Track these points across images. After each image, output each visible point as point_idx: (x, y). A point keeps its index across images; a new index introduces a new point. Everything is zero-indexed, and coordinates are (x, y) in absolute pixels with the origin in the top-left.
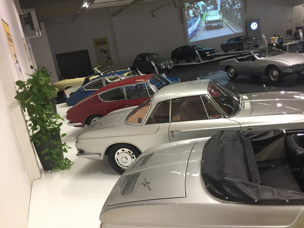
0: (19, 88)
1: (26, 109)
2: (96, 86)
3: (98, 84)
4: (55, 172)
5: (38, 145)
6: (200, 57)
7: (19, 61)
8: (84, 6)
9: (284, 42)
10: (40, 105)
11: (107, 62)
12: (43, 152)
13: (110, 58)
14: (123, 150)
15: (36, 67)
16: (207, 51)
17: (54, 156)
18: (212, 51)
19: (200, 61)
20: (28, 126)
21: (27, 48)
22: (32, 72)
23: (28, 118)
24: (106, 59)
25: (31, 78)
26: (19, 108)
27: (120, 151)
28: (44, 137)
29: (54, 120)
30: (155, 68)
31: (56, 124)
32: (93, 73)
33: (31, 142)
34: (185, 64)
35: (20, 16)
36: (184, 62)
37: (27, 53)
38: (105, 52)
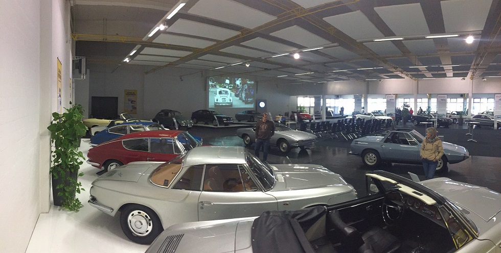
0: (54, 120)
1: (54, 141)
2: (120, 131)
3: (123, 130)
4: (63, 210)
5: (55, 178)
6: (217, 122)
7: (62, 96)
8: (125, 61)
9: (286, 121)
10: (68, 140)
11: (131, 111)
12: (58, 187)
13: (135, 108)
14: (139, 213)
15: (74, 103)
16: (224, 118)
17: (67, 194)
18: (228, 119)
19: (217, 125)
20: (52, 157)
21: (71, 87)
22: (69, 107)
23: (54, 149)
24: (131, 108)
25: (68, 113)
26: (48, 138)
27: (136, 212)
28: (62, 172)
29: (76, 157)
30: (176, 124)
31: (77, 162)
32: (118, 118)
33: (50, 174)
34: (203, 125)
35: (73, 61)
36: (202, 124)
37: (70, 91)
38: (132, 102)
